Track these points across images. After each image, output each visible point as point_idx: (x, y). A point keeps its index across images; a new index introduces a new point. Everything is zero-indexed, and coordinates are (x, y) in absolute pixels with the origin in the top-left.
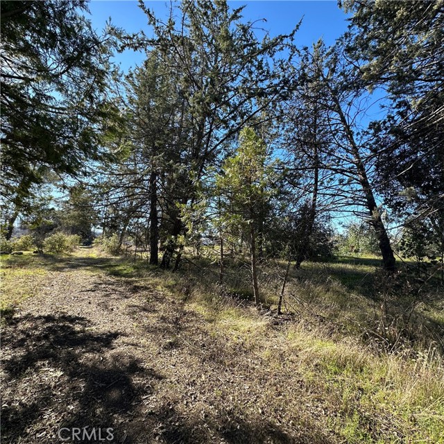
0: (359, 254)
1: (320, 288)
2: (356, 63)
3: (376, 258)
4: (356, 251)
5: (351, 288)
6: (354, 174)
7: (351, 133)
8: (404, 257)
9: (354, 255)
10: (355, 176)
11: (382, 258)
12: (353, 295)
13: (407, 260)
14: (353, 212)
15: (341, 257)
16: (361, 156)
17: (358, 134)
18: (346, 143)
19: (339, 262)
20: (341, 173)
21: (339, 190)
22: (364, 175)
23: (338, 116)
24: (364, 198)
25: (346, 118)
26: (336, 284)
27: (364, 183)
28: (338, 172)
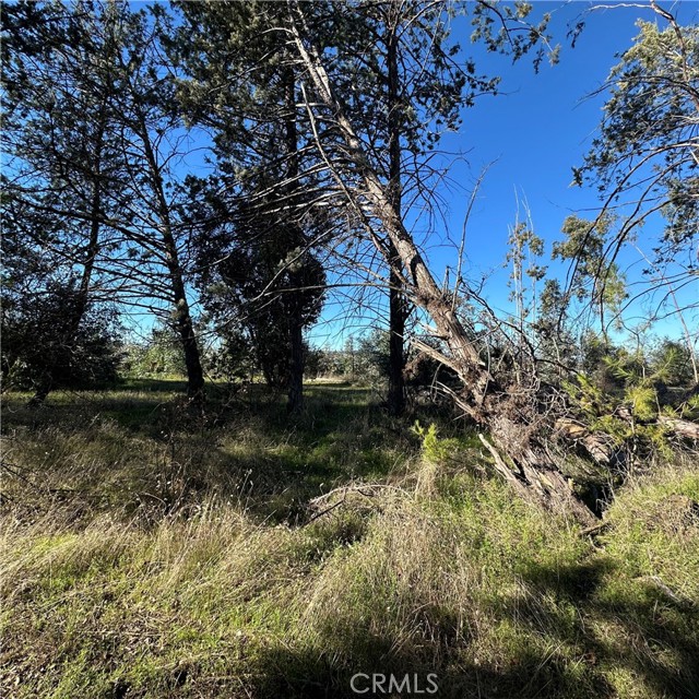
0: (163, 374)
1: (77, 437)
2: (172, 69)
3: (180, 380)
4: (159, 371)
5: (135, 429)
6: (158, 247)
7: (159, 181)
8: (214, 378)
9: (155, 376)
10: (161, 253)
11: (187, 379)
12: (136, 441)
13: (218, 381)
14: (150, 307)
15: (134, 380)
16: (172, 221)
17: (168, 185)
18: (150, 193)
19: (126, 389)
20: (138, 241)
21: (134, 269)
22: (174, 254)
23: (141, 144)
24: (169, 287)
25: (154, 152)
26: (107, 428)
27: (172, 265)
28: (133, 239)
